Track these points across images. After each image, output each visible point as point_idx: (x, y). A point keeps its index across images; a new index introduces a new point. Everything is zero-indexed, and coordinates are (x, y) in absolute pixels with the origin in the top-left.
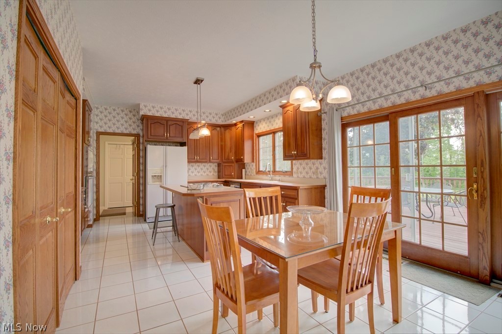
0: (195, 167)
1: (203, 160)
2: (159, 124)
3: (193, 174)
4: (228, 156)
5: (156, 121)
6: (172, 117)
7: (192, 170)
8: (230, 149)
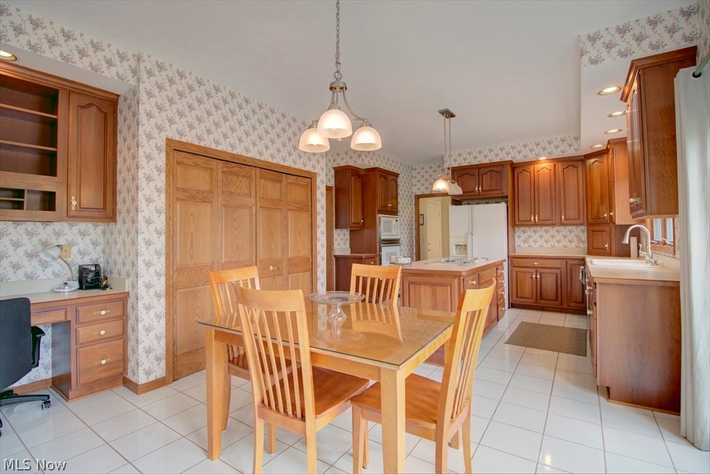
0: (540, 233)
1: (548, 222)
2: (468, 175)
3: (537, 244)
4: (598, 212)
5: (464, 172)
6: (485, 162)
7: (535, 238)
8: (602, 198)
